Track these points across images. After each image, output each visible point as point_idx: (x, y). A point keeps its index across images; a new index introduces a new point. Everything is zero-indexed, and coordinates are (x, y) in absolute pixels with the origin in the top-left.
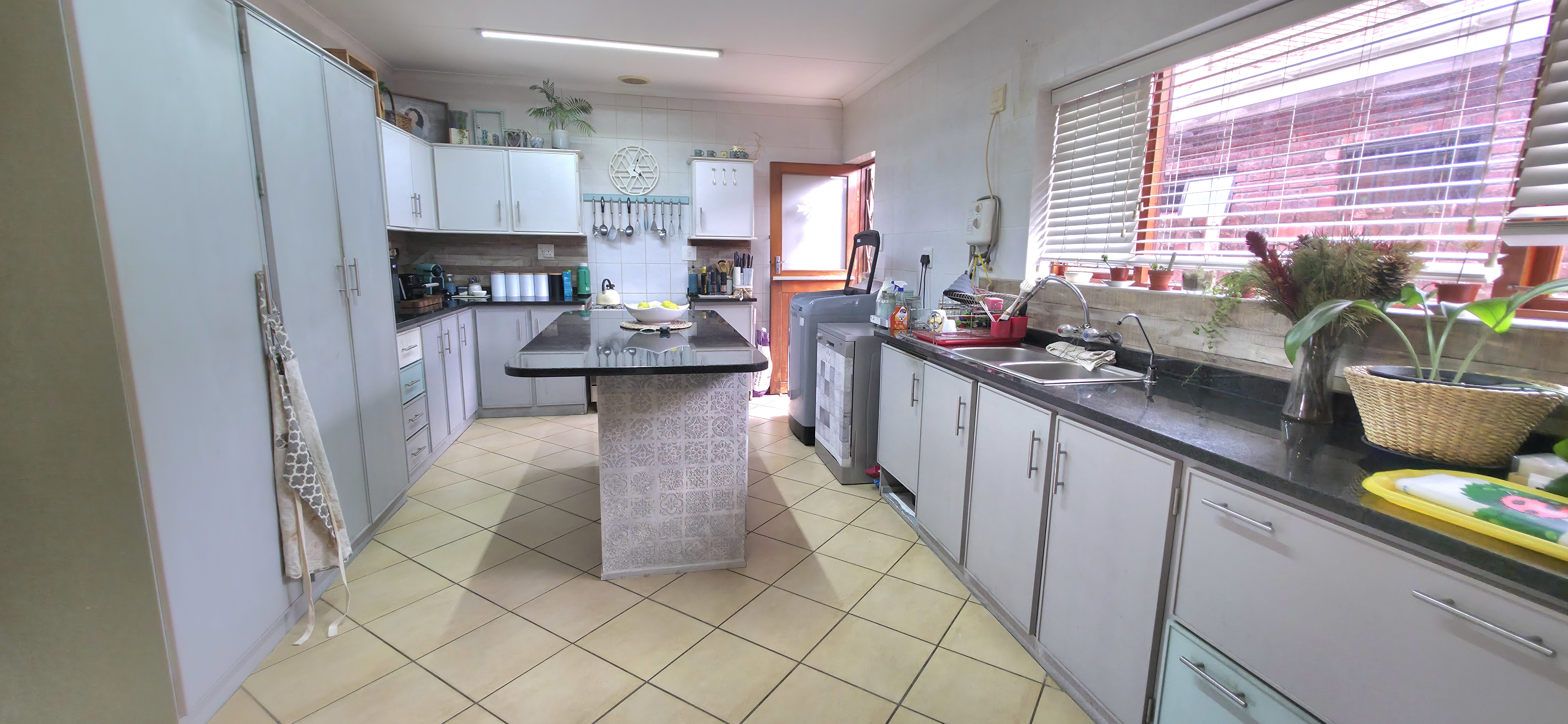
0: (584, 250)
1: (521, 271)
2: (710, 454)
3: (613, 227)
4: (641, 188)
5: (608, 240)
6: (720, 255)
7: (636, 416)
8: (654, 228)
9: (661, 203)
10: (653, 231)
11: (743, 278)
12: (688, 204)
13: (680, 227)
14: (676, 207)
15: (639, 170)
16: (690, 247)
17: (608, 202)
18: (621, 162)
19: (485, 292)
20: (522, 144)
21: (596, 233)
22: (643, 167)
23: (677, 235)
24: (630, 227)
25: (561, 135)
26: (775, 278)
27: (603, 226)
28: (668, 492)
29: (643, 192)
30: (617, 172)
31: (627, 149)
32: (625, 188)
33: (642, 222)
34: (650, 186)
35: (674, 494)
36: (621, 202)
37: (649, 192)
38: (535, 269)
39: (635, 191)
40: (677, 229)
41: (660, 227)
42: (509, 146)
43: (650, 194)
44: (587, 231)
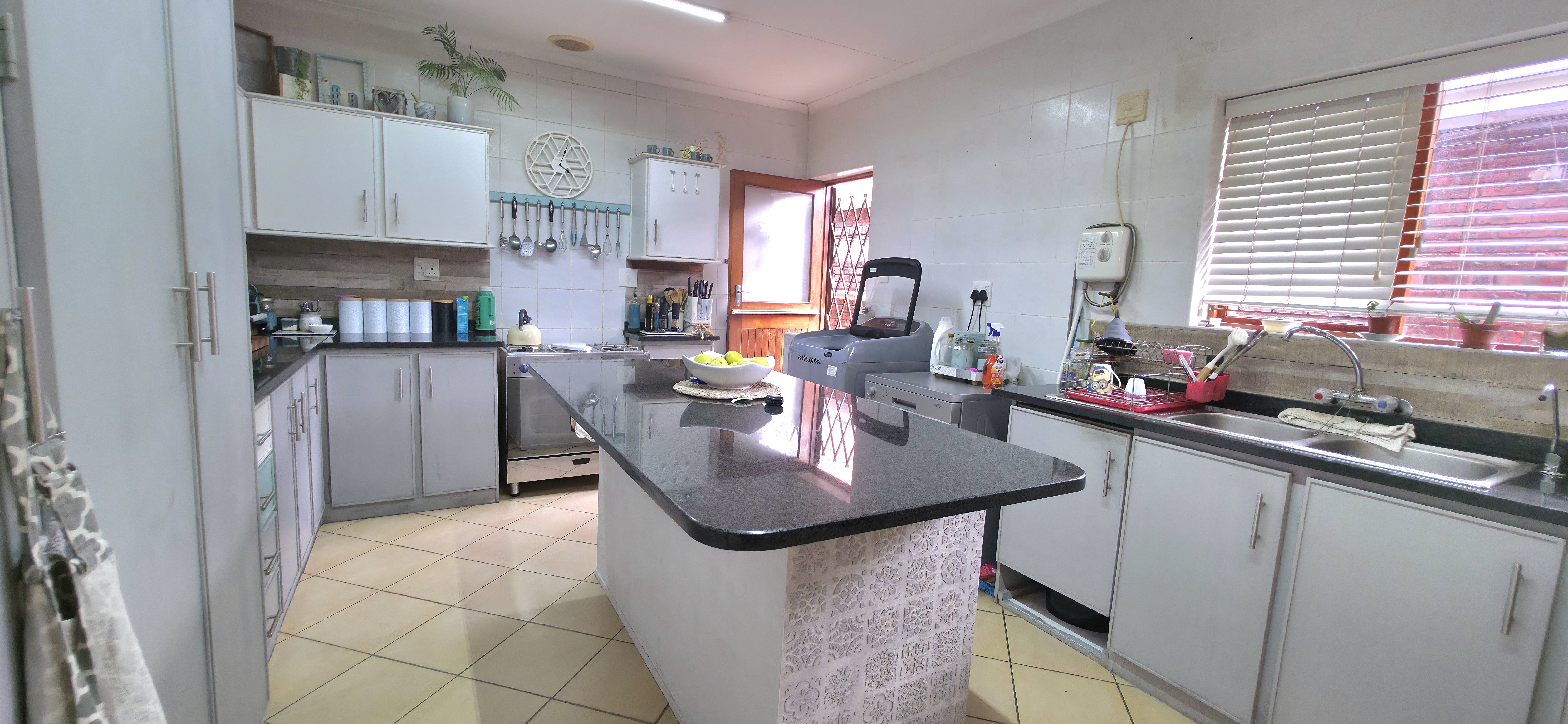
0: (485, 268)
1: (388, 296)
2: (935, 617)
3: (528, 239)
4: (569, 190)
5: (520, 256)
6: (666, 281)
7: (843, 572)
8: (584, 244)
9: (594, 211)
10: (582, 247)
11: (700, 311)
12: (629, 214)
13: (618, 244)
14: (613, 217)
15: (566, 166)
16: (630, 269)
17: (521, 204)
18: (542, 153)
19: (330, 327)
20: (401, 110)
21: (504, 245)
22: (571, 162)
23: (613, 254)
24: (552, 240)
25: (462, 104)
26: (735, 311)
27: (514, 237)
28: (876, 691)
29: (571, 194)
30: (536, 165)
31: (551, 136)
32: (546, 187)
33: (567, 233)
34: (580, 187)
35: (882, 694)
36: (541, 206)
37: (580, 194)
38: (411, 293)
39: (559, 192)
40: (614, 245)
41: (591, 241)
42: (380, 110)
43: (580, 198)
44: (491, 243)
